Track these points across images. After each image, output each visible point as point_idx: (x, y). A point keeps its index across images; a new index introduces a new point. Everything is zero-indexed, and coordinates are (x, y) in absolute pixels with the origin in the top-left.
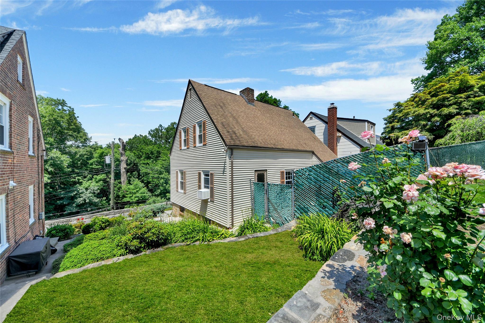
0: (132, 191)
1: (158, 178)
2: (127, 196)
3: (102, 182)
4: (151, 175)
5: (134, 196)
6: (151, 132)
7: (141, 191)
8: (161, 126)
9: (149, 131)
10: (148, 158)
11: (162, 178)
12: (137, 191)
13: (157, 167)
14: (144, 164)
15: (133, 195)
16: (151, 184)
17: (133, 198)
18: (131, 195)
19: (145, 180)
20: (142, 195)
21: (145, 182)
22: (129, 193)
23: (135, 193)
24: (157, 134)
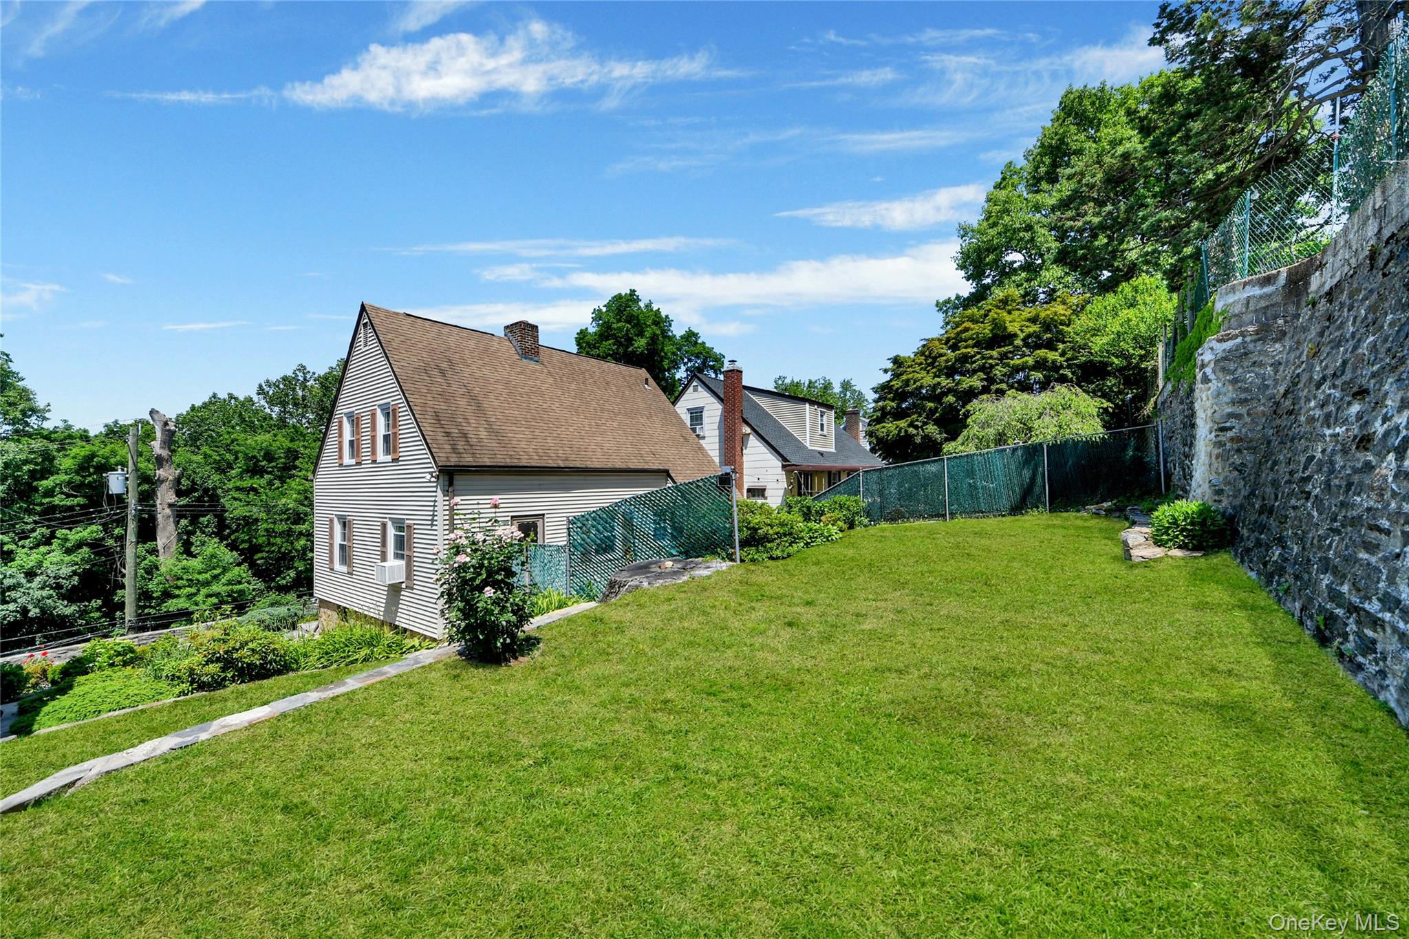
0: (196, 576)
1: (289, 533)
2: (177, 592)
3: (85, 549)
4: (265, 526)
5: (204, 591)
6: (267, 389)
7: (228, 576)
8: (302, 368)
9: (260, 386)
10: (256, 471)
11: (301, 533)
12: (215, 577)
13: (283, 501)
14: (238, 489)
15: (199, 590)
16: (265, 554)
17: (199, 598)
18: (193, 590)
19: (243, 541)
20: (230, 587)
21: (243, 549)
22: (185, 582)
23: (207, 583)
24: (287, 395)
